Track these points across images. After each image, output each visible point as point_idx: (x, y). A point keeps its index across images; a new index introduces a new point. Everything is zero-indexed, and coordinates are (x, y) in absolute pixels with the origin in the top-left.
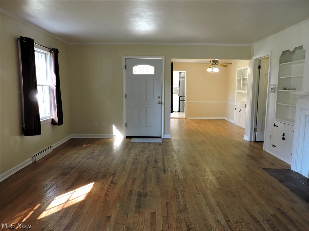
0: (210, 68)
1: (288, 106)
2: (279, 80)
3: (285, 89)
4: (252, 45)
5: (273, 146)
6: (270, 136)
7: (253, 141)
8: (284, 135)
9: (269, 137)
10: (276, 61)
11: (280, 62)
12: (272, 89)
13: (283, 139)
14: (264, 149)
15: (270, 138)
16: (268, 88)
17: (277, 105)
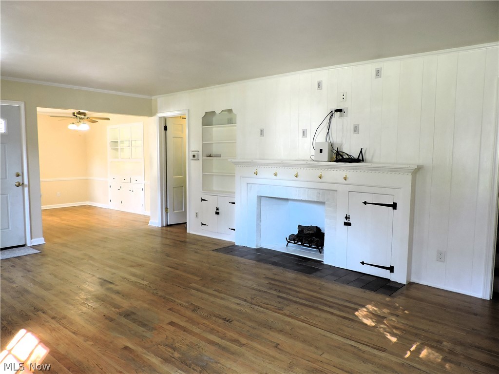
0: (73, 123)
1: (213, 175)
2: (203, 145)
3: (210, 156)
4: (153, 98)
5: (203, 224)
6: (197, 214)
7: (164, 225)
8: (217, 209)
9: (195, 215)
10: (197, 122)
11: (203, 125)
12: (194, 156)
13: (217, 213)
14: (188, 232)
15: (197, 216)
16: (188, 156)
17: (203, 175)
